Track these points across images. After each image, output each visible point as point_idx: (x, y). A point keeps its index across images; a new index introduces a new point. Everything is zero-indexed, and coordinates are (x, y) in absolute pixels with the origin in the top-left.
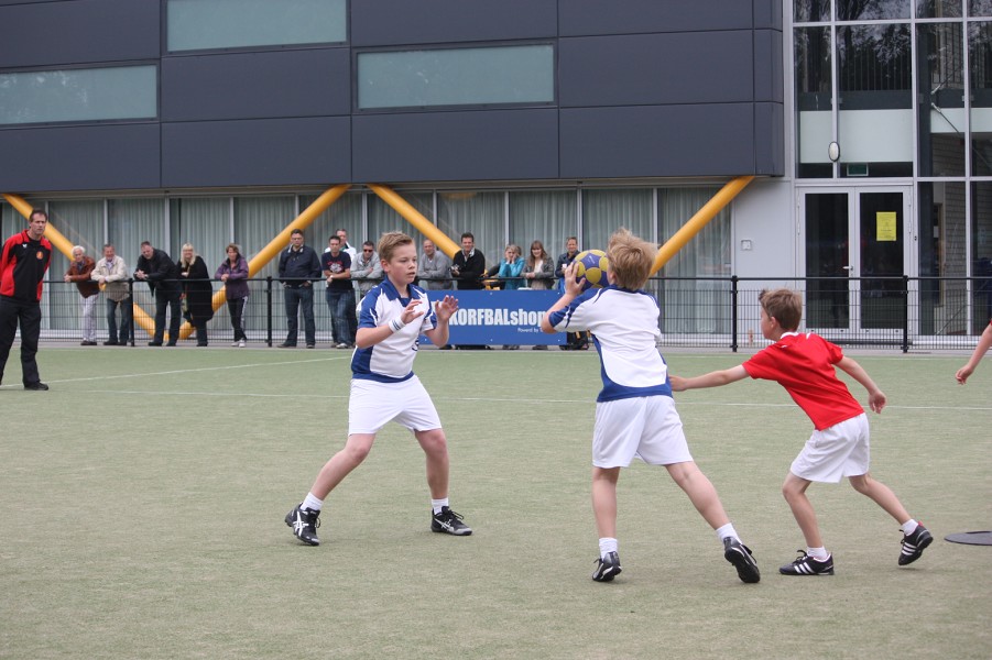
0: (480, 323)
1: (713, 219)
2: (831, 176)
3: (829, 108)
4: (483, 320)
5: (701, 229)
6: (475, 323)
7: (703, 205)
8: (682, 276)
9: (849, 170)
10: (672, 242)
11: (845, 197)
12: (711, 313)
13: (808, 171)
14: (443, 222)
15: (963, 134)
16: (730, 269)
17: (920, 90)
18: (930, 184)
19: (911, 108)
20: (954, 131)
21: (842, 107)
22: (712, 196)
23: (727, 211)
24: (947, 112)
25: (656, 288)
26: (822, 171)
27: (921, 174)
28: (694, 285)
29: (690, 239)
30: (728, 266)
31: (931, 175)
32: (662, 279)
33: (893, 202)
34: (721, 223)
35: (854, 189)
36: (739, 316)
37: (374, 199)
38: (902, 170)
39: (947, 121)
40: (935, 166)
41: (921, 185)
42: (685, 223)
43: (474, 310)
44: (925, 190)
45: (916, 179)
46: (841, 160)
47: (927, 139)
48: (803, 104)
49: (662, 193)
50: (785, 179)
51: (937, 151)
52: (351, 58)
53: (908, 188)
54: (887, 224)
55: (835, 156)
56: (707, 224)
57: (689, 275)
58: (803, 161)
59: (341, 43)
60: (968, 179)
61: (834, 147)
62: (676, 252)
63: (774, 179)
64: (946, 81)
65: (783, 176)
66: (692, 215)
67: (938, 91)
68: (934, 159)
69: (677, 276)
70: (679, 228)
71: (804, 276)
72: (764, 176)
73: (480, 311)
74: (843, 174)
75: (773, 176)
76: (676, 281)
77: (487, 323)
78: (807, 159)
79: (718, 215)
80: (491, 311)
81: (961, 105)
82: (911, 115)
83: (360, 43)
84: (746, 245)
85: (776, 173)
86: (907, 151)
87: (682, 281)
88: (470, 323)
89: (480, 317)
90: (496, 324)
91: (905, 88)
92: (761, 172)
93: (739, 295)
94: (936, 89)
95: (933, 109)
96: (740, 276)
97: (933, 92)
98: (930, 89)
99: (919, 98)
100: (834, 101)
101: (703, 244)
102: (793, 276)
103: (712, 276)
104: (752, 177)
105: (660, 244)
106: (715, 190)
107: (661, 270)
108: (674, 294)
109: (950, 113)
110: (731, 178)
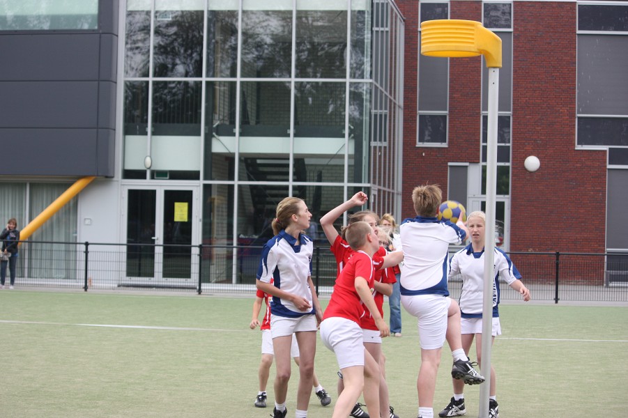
1: (65, 205)
2: (145, 178)
3: (146, 134)
5: (57, 212)
7: (59, 196)
8: (44, 240)
9: (158, 174)
10: (38, 219)
11: (154, 192)
12: (63, 265)
13: (129, 174)
15: (234, 154)
16: (76, 237)
17: (206, 124)
18: (210, 186)
19: (199, 134)
20: (227, 151)
21: (154, 133)
22: (63, 193)
23: (75, 200)
24: (223, 139)
25: (27, 248)
26: (140, 175)
27: (205, 178)
28: (52, 246)
29: (50, 217)
30: (75, 235)
31: (211, 179)
32: (30, 242)
33: (186, 196)
34: (72, 207)
35: (161, 187)
36: (89, 268)
38: (193, 175)
39: (222, 145)
40: (214, 174)
41: (205, 186)
42: (47, 206)
44: (207, 189)
45: (202, 182)
46: (153, 168)
47: (210, 157)
48: (128, 131)
49: (32, 185)
50: (115, 179)
51: (218, 164)
53: (196, 188)
54: (181, 211)
55: (148, 165)
56: (62, 208)
57: (49, 240)
58: (127, 168)
60: (236, 183)
61: (148, 160)
62: (41, 226)
63: (108, 179)
64: (223, 119)
65: (113, 177)
66: (52, 202)
67: (218, 126)
68: (213, 169)
69: (40, 240)
70: (42, 210)
71: (125, 241)
72: (100, 176)
74: (152, 178)
75: (107, 177)
76: (40, 244)
78: (129, 167)
79: (69, 202)
81: (234, 135)
82: (201, 140)
84: (87, 222)
85: (109, 175)
86: (197, 164)
87: (44, 244)
91: (196, 122)
92: (100, 174)
93: (89, 255)
94: (216, 124)
95: (214, 136)
96: (89, 242)
97: (214, 126)
98: (212, 124)
99: (205, 129)
100: (149, 129)
101: (59, 220)
102: (118, 243)
103: (63, 241)
104: (94, 177)
105: (31, 220)
106: (68, 185)
107: (30, 237)
108: (39, 253)
109: (225, 140)
110: (80, 178)
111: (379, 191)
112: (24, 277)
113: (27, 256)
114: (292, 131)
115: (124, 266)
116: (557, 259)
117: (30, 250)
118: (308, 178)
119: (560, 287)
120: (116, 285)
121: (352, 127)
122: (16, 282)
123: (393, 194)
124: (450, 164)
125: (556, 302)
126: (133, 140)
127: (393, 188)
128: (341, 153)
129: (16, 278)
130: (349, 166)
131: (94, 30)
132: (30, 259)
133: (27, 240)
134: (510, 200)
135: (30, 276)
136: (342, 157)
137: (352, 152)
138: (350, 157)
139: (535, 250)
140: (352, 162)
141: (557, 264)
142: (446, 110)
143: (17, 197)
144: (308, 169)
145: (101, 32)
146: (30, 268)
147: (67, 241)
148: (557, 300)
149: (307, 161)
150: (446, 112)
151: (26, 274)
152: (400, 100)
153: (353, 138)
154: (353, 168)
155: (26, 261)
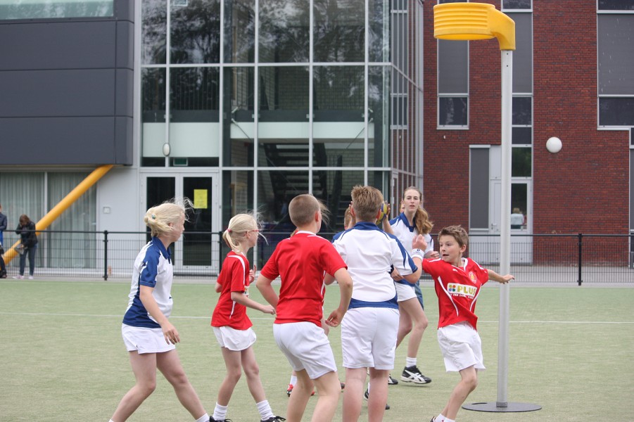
1: (84, 194)
2: (164, 166)
3: (164, 121)
5: (76, 200)
7: (77, 184)
8: (63, 230)
9: (176, 162)
10: (57, 209)
11: (173, 179)
12: (82, 254)
13: (147, 162)
15: (253, 139)
16: (95, 226)
17: (225, 110)
18: (229, 172)
19: (217, 120)
20: (246, 137)
21: (172, 120)
22: (81, 181)
23: (94, 189)
24: (241, 124)
25: (46, 237)
26: (159, 162)
27: (224, 165)
28: (71, 236)
29: (69, 206)
30: (94, 224)
31: (231, 165)
32: (49, 232)
33: (206, 183)
34: (90, 196)
35: (180, 174)
36: (108, 257)
38: (212, 162)
39: (241, 131)
40: (233, 160)
41: (224, 172)
42: (65, 195)
44: (226, 175)
45: (221, 168)
46: (171, 156)
47: (228, 143)
48: (146, 118)
49: (51, 175)
50: (133, 167)
51: (237, 150)
53: (215, 174)
54: (201, 198)
55: (167, 153)
56: (80, 197)
57: (68, 229)
58: (145, 156)
60: (256, 169)
61: (167, 147)
62: (59, 215)
63: (126, 167)
64: (242, 105)
65: (131, 165)
66: (70, 191)
67: (236, 111)
68: (233, 155)
69: (59, 230)
70: (61, 200)
72: (119, 164)
74: (171, 165)
75: (125, 165)
76: (59, 234)
78: (148, 154)
79: (88, 191)
81: (252, 120)
82: (218, 127)
84: (106, 210)
85: (127, 163)
86: (216, 150)
87: (63, 234)
91: (214, 109)
92: (118, 162)
93: (109, 243)
94: (235, 109)
95: (232, 122)
96: (109, 231)
97: (233, 112)
98: (231, 110)
99: (224, 116)
100: (167, 116)
101: (78, 209)
102: (138, 231)
103: (83, 230)
104: (112, 166)
105: (49, 210)
106: (87, 174)
107: (49, 227)
108: (58, 242)
109: (244, 125)
110: (97, 166)
111: (400, 174)
112: (43, 267)
113: (46, 246)
114: (311, 116)
116: (580, 241)
117: (49, 240)
118: (328, 163)
119: (583, 269)
121: (372, 111)
122: (35, 272)
123: (414, 177)
124: (471, 146)
125: (580, 284)
126: (151, 127)
127: (414, 172)
128: (361, 137)
129: (35, 269)
130: (369, 150)
131: (109, 18)
132: (49, 249)
133: (46, 229)
134: (532, 181)
135: (49, 266)
136: (362, 141)
137: (372, 136)
138: (370, 140)
139: (558, 232)
140: (372, 146)
141: (580, 247)
142: (466, 92)
143: (35, 187)
144: (328, 153)
145: (117, 19)
146: (49, 258)
147: (87, 230)
148: (580, 282)
149: (327, 146)
150: (466, 94)
151: (46, 264)
152: (420, 83)
153: (372, 122)
154: (373, 152)
155: (46, 251)
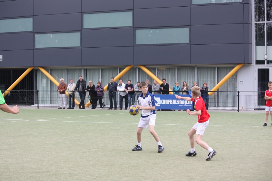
0: (169, 103)
1: (232, 76)
2: (265, 64)
3: (264, 45)
4: (170, 103)
5: (229, 78)
6: (167, 104)
7: (230, 72)
8: (224, 91)
9: (270, 62)
10: (221, 82)
11: (268, 69)
12: (232, 101)
13: (258, 62)
14: (159, 76)
16: (237, 89)
21: (268, 45)
22: (231, 71)
23: (236, 74)
26: (262, 62)
28: (227, 93)
29: (226, 81)
30: (236, 88)
32: (218, 92)
34: (235, 77)
35: (271, 67)
36: (240, 102)
37: (140, 70)
42: (225, 76)
43: (167, 100)
46: (268, 60)
48: (257, 44)
49: (219, 68)
50: (252, 65)
52: (134, 30)
55: (266, 58)
57: (226, 91)
58: (257, 60)
59: (131, 27)
61: (266, 56)
62: (222, 85)
65: (252, 64)
66: (227, 74)
69: (222, 91)
70: (223, 78)
71: (257, 91)
72: (246, 63)
73: (169, 100)
74: (268, 63)
75: (249, 64)
76: (222, 93)
77: (171, 103)
78: (259, 59)
79: (234, 74)
80: (172, 100)
83: (136, 27)
84: (241, 83)
85: (250, 63)
87: (224, 93)
88: (166, 104)
89: (169, 102)
90: (173, 104)
93: (240, 96)
96: (240, 91)
100: (266, 43)
101: (230, 82)
102: (254, 91)
103: (232, 91)
104: (243, 64)
105: (218, 82)
106: (233, 68)
107: (218, 89)
108: (222, 96)
110: (237, 64)
112: (216, 106)
115: (256, 101)
117: (218, 95)
120: (254, 109)
122: (209, 108)
126: (259, 48)
129: (209, 107)
131: (241, 2)
132: (218, 99)
133: (217, 91)
135: (218, 106)
143: (213, 73)
145: (244, 3)
146: (218, 103)
147: (234, 91)
151: (217, 105)
155: (217, 100)
